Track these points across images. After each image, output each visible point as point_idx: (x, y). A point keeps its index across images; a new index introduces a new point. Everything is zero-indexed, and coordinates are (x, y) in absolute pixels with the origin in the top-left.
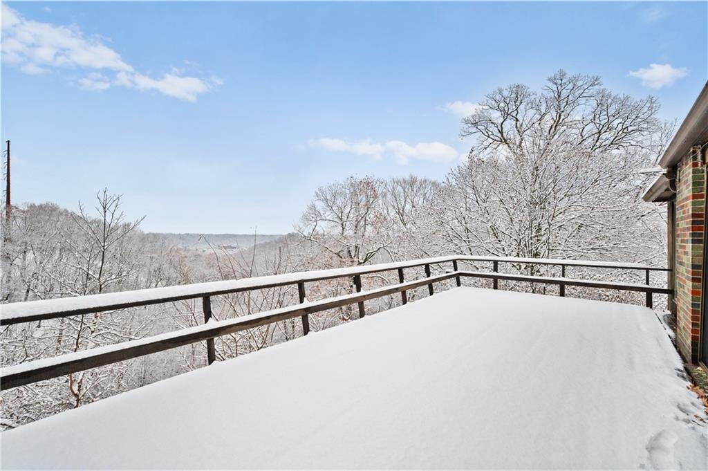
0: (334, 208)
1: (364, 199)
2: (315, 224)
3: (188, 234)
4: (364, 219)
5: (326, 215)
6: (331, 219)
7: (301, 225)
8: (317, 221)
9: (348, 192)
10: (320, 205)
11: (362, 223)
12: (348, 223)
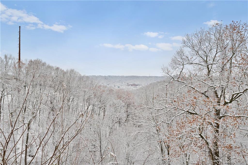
0: (200, 53)
1: (230, 44)
2: (182, 67)
3: (110, 76)
4: (230, 62)
5: (193, 59)
6: (198, 62)
7: (170, 69)
8: (183, 65)
9: (213, 37)
10: (187, 51)
11: (228, 65)
12: (214, 66)
